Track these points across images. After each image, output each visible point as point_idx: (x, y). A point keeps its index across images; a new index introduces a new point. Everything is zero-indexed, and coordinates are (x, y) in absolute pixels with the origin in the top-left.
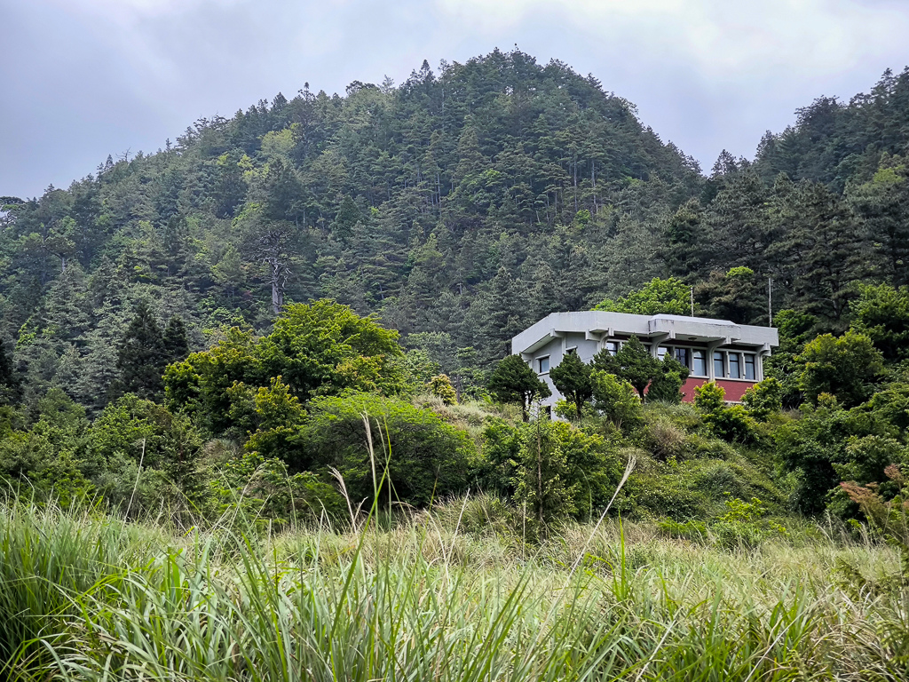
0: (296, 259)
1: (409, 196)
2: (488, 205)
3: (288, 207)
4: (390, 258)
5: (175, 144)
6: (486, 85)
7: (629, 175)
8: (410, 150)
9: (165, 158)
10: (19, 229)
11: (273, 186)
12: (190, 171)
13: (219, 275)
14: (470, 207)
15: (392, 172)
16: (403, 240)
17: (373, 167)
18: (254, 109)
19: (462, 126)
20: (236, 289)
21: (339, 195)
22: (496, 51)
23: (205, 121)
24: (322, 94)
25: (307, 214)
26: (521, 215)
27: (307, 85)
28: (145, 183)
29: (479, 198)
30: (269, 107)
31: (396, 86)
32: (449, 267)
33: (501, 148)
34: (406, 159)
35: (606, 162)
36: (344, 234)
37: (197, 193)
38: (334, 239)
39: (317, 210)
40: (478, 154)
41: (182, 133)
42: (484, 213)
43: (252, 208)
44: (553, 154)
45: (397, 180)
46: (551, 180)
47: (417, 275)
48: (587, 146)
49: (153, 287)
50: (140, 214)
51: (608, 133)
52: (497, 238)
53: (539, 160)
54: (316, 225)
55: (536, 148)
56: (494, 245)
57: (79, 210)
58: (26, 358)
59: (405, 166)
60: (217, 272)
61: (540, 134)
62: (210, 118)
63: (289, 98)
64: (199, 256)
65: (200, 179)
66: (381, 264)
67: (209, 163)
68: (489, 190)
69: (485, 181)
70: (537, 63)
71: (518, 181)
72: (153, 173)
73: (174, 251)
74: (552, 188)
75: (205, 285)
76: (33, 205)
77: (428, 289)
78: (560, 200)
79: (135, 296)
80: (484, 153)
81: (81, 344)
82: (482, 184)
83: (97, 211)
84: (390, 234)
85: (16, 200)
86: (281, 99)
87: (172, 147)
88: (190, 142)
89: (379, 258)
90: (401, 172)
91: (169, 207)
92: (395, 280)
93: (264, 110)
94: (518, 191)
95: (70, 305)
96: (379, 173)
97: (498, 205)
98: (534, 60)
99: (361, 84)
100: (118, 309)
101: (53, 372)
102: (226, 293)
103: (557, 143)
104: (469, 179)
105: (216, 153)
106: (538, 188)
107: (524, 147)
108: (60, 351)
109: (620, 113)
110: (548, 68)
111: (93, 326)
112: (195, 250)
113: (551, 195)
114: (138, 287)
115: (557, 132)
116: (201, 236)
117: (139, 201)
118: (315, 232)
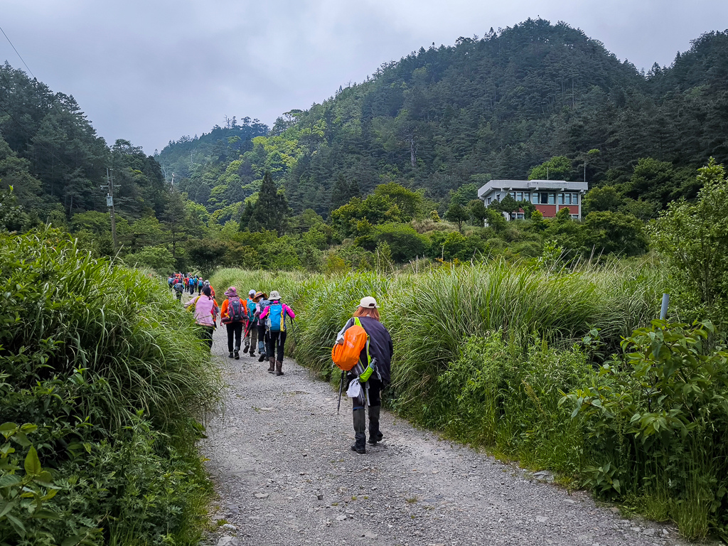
0: (423, 139)
1: (480, 102)
2: (518, 105)
3: (420, 111)
4: (468, 135)
5: (371, 77)
6: (522, 39)
7: (593, 84)
8: (482, 78)
9: (366, 85)
10: (301, 125)
11: (413, 101)
12: (377, 92)
13: (386, 148)
14: (509, 107)
15: (472, 90)
16: (475, 126)
17: (462, 88)
18: (408, 57)
19: (508, 62)
20: (395, 155)
21: (445, 104)
22: (529, 19)
23: (386, 64)
24: (442, 46)
25: (430, 114)
26: (535, 109)
27: (433, 44)
28: (357, 99)
29: (513, 102)
30: (417, 55)
31: (479, 39)
32: (496, 139)
33: (526, 74)
34: (479, 82)
35: (580, 79)
36: (447, 125)
37: (381, 104)
38: (442, 126)
39: (435, 112)
40: (514, 78)
41: (375, 71)
42: (516, 109)
43: (404, 112)
44: (553, 76)
45: (473, 94)
46: (550, 91)
47: (480, 144)
48: (570, 71)
49: (356, 156)
50: (355, 116)
51: (583, 63)
52: (521, 122)
53: (544, 80)
54: (434, 120)
55: (544, 73)
56: (519, 126)
57: (326, 116)
58: (303, 192)
59: (478, 86)
60: (386, 147)
61: (546, 66)
62: (389, 62)
63: (427, 49)
64: (378, 139)
65: (382, 96)
66: (463, 139)
67: (387, 87)
68: (519, 97)
69: (517, 92)
70: (550, 24)
71: (534, 91)
72: (361, 94)
73: (366, 138)
74: (549, 95)
75: (381, 153)
76: (307, 113)
77: (486, 151)
78: (555, 100)
79: (349, 161)
80: (518, 77)
81: (325, 184)
82: (515, 94)
83: (334, 116)
84: (467, 124)
85: (299, 110)
86: (422, 50)
87: (370, 79)
88: (379, 75)
89: (463, 136)
90: (476, 89)
91: (368, 111)
92: (470, 146)
93: (414, 57)
94: (533, 97)
95: (321, 167)
96: (465, 91)
97: (523, 105)
98: (549, 23)
99: (463, 38)
100: (342, 167)
101: (314, 198)
102: (390, 157)
103: (555, 70)
104: (509, 92)
105: (391, 81)
106: (543, 95)
107: (538, 73)
108: (317, 188)
109: (594, 49)
110: (557, 26)
111: (331, 176)
112: (376, 136)
113: (551, 98)
114: (350, 156)
115: (555, 64)
116: (380, 129)
117: (354, 109)
118: (433, 124)
